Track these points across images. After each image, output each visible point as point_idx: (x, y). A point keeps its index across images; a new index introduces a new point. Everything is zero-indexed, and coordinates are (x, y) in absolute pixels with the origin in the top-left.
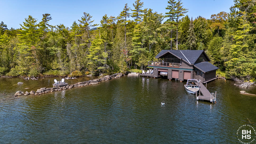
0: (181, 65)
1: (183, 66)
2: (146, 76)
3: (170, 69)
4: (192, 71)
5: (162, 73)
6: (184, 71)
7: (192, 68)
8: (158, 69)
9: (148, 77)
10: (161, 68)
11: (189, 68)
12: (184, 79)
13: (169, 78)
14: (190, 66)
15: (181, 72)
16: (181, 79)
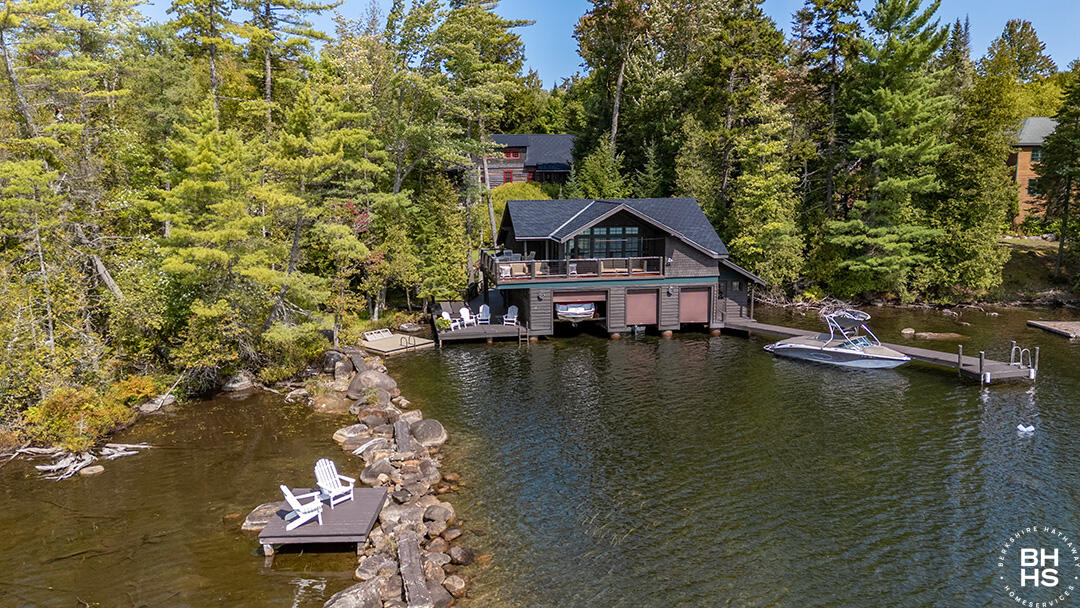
0: (669, 265)
1: (679, 266)
2: (484, 341)
3: (619, 285)
4: (715, 282)
5: (572, 310)
6: (685, 289)
7: (716, 271)
8: (556, 294)
9: (495, 340)
10: (574, 287)
11: (704, 271)
12: (682, 324)
13: (615, 325)
14: (707, 266)
15: (669, 294)
16: (669, 324)
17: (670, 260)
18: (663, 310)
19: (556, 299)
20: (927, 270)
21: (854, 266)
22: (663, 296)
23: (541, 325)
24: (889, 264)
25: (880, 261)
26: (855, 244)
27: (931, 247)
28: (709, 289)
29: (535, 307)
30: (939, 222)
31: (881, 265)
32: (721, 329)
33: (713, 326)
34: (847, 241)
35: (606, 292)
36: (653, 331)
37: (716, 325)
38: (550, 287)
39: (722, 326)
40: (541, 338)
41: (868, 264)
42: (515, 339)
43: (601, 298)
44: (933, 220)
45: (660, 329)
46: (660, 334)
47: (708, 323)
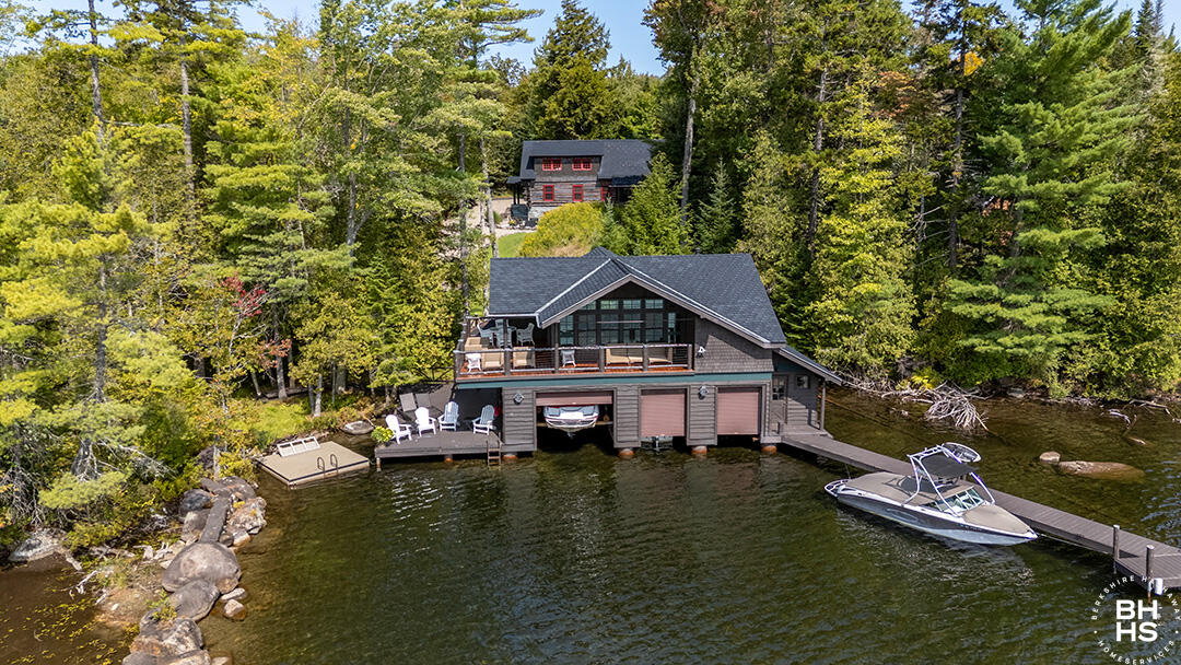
0: (700, 356)
1: (714, 357)
2: (441, 458)
3: (630, 382)
4: (767, 380)
5: (565, 416)
6: (722, 389)
7: (768, 365)
8: (539, 395)
9: (457, 457)
10: (565, 386)
11: (751, 364)
12: (719, 437)
13: (625, 439)
14: (756, 357)
15: (701, 397)
16: (702, 439)
17: (702, 350)
18: (692, 419)
19: (541, 402)
20: (1089, 351)
21: (980, 345)
22: (693, 399)
23: (521, 437)
24: (1031, 345)
25: (1017, 341)
26: (986, 315)
27: (1095, 322)
28: (759, 389)
29: (510, 412)
30: (1108, 284)
31: (1019, 346)
32: (778, 445)
33: (764, 440)
34: (975, 311)
35: (611, 393)
36: (680, 445)
37: (770, 439)
38: (532, 385)
39: (777, 440)
40: (521, 455)
41: (1000, 344)
42: (483, 456)
43: (606, 400)
44: (1100, 281)
45: (688, 444)
46: (689, 450)
47: (758, 436)
